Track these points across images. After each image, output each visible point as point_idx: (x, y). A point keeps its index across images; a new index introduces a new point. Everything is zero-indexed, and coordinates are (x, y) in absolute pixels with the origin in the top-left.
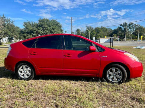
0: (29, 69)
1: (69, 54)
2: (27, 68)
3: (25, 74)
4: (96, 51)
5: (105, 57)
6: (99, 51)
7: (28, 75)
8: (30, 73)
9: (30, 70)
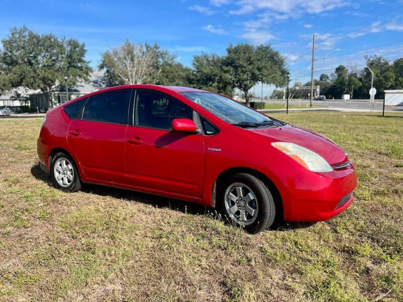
0: (70, 167)
1: (138, 138)
2: (67, 164)
3: (64, 178)
4: (197, 133)
5: (216, 150)
6: (206, 134)
7: (69, 181)
8: (72, 176)
9: (71, 169)
